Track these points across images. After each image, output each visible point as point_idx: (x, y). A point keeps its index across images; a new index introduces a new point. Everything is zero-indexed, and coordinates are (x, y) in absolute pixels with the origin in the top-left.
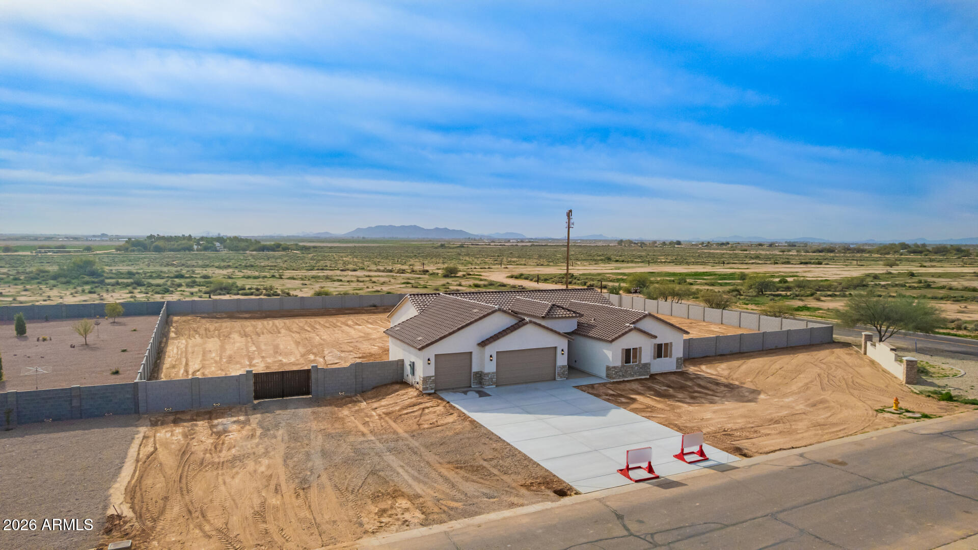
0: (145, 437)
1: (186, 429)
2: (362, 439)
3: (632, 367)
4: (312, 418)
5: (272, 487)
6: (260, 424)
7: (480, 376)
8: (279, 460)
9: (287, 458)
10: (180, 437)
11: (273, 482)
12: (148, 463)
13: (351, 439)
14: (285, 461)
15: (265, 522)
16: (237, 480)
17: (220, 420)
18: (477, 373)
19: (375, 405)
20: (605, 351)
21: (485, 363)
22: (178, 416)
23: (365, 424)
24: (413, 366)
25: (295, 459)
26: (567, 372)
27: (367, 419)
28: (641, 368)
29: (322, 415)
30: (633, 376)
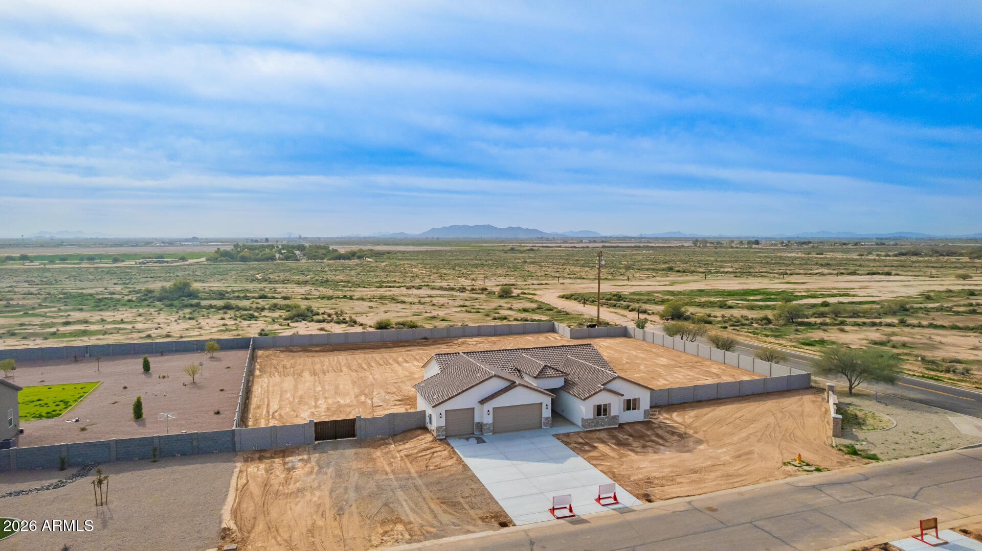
0: (241, 471)
1: (267, 465)
2: (384, 477)
3: (603, 419)
4: (353, 458)
5: (320, 513)
6: (317, 462)
7: (480, 426)
8: (327, 493)
9: (332, 491)
10: (263, 472)
11: (321, 509)
12: (243, 491)
13: (377, 477)
14: (331, 493)
15: (313, 537)
16: (298, 507)
17: (290, 458)
18: (478, 423)
19: (401, 448)
20: (581, 406)
21: (484, 416)
22: (262, 454)
23: (390, 464)
24: (430, 417)
25: (337, 492)
26: (550, 422)
27: (392, 460)
28: (611, 420)
29: (361, 456)
30: (603, 426)
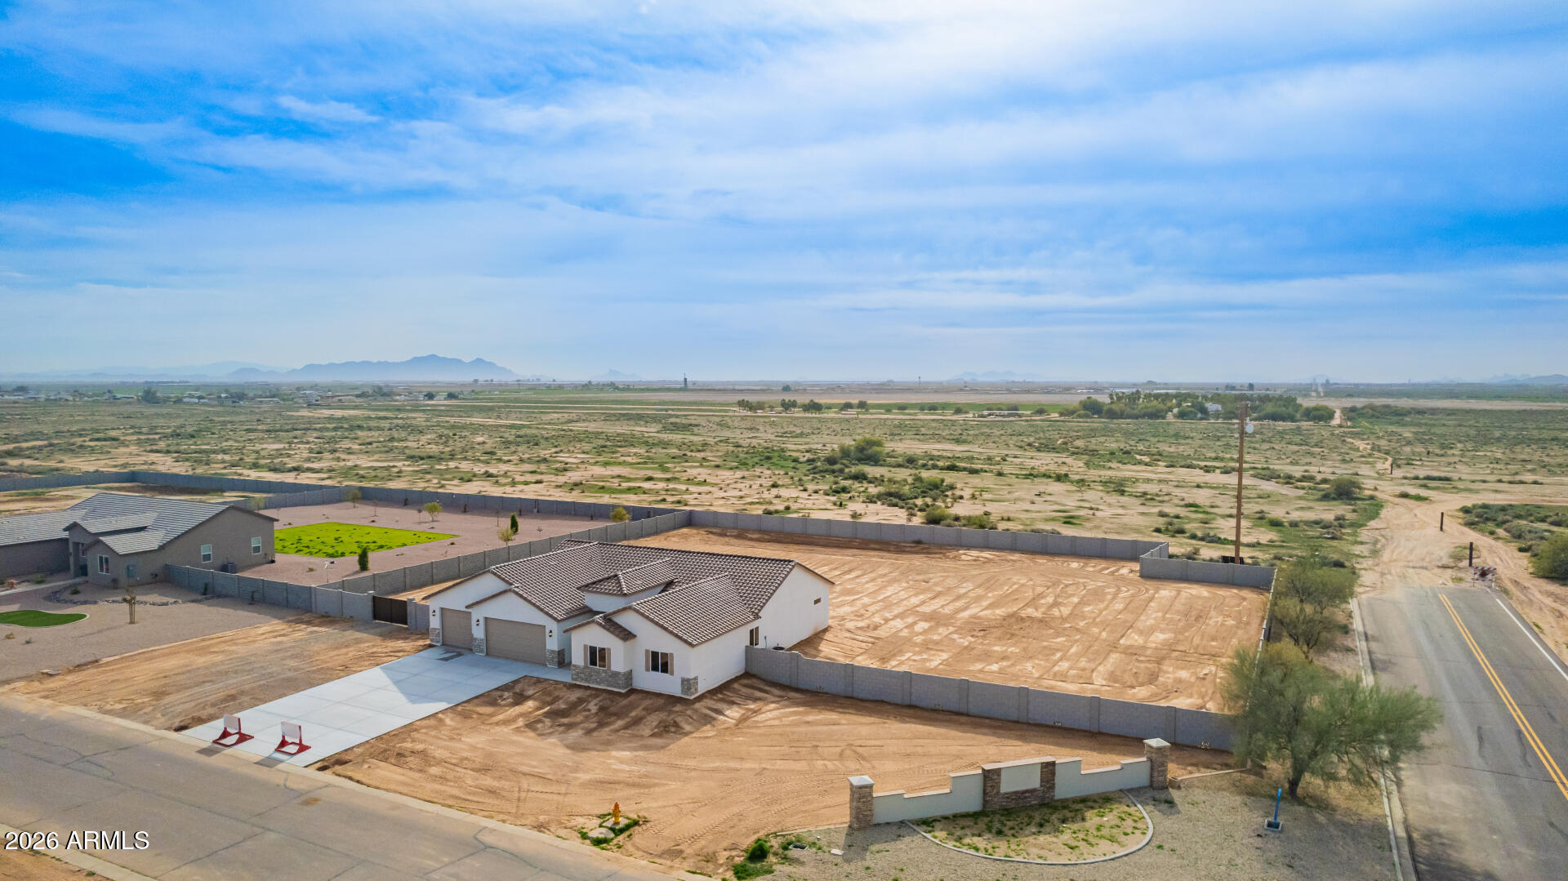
3: (599, 673)
21: (473, 627)
26: (556, 660)
28: (610, 676)
30: (599, 684)
